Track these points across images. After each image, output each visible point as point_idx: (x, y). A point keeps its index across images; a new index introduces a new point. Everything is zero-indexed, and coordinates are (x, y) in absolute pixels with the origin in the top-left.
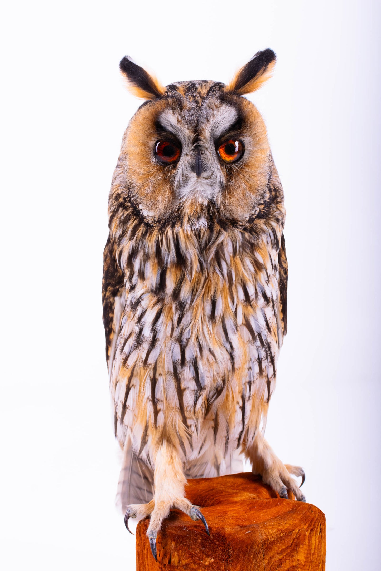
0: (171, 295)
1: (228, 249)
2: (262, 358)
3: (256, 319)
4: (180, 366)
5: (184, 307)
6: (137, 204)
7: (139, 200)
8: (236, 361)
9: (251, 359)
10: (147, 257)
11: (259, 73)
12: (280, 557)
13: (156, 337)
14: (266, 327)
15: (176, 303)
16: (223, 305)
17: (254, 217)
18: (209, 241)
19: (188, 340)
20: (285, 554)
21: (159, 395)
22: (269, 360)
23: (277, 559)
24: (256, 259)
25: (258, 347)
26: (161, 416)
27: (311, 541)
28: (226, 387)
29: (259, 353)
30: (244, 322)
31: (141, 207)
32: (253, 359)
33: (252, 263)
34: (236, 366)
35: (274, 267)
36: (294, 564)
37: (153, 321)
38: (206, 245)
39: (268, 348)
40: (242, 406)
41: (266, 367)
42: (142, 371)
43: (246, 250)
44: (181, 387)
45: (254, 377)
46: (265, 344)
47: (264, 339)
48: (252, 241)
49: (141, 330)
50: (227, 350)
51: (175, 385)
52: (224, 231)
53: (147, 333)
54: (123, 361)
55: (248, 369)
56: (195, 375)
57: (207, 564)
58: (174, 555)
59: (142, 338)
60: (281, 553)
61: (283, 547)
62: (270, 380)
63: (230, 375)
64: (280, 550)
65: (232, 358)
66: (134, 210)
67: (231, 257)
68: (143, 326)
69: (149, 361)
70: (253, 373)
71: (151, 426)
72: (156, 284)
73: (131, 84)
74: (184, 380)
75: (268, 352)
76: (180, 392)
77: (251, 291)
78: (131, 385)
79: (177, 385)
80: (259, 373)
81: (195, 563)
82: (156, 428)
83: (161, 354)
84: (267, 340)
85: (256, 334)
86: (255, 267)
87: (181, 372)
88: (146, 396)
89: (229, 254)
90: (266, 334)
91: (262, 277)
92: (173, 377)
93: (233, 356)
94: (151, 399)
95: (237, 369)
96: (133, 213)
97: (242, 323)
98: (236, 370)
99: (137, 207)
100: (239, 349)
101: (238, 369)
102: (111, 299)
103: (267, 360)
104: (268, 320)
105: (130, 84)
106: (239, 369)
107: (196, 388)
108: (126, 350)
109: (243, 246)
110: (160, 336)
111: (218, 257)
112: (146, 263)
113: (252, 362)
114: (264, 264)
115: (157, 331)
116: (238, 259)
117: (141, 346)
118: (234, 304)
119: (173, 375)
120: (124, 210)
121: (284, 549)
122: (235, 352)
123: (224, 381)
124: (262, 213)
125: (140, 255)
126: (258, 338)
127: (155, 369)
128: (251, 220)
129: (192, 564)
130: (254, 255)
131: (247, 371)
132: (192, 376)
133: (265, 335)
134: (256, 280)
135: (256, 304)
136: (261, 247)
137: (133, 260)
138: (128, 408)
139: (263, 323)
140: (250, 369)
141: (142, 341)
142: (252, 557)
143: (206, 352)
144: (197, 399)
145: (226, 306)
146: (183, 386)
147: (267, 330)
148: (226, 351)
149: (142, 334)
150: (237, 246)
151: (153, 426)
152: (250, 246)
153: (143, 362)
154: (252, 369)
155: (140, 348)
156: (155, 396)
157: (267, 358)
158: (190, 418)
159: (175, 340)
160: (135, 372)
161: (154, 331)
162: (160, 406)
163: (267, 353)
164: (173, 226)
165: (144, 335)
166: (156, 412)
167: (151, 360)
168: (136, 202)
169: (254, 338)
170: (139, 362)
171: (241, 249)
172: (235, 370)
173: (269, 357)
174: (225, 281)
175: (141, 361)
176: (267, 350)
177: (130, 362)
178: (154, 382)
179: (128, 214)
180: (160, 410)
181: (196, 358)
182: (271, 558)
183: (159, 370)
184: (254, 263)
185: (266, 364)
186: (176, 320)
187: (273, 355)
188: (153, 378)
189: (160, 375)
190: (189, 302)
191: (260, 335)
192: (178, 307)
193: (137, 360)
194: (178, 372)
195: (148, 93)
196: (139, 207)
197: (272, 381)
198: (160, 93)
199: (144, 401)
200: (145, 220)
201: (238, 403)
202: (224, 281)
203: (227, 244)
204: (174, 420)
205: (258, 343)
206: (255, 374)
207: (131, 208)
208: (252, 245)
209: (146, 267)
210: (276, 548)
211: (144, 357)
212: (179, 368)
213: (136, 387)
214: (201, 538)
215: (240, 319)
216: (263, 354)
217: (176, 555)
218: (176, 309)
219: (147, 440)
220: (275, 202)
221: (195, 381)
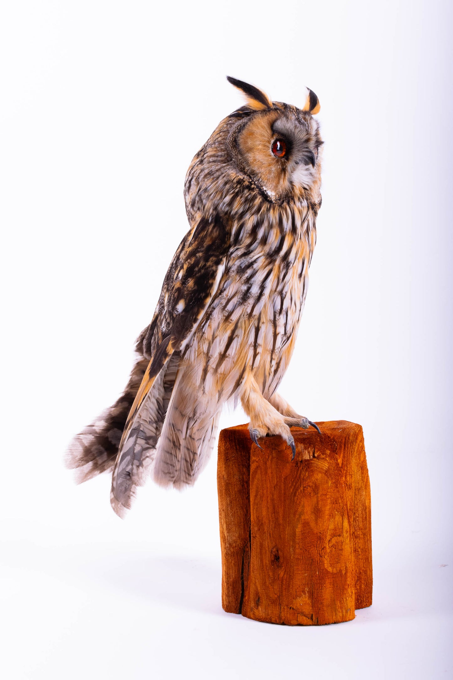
0: (282, 257)
4: (278, 315)
5: (289, 266)
6: (262, 186)
7: (262, 184)
10: (271, 227)
13: (263, 293)
15: (284, 263)
19: (286, 293)
21: (260, 341)
26: (258, 358)
28: (292, 334)
31: (265, 189)
37: (263, 279)
38: (304, 219)
42: (247, 322)
44: (277, 331)
49: (249, 288)
51: (273, 331)
53: (255, 290)
54: (225, 318)
57: (329, 454)
59: (249, 295)
66: (259, 190)
68: (251, 285)
69: (254, 313)
71: (248, 369)
72: (276, 247)
74: (279, 326)
76: (275, 335)
78: (234, 336)
79: (274, 330)
81: (323, 454)
82: (252, 369)
83: (265, 306)
87: (278, 320)
88: (249, 343)
92: (273, 324)
94: (253, 344)
96: (258, 193)
99: (262, 188)
102: (214, 268)
107: (283, 333)
108: (230, 307)
110: (267, 292)
111: (308, 229)
112: (270, 231)
115: (265, 288)
117: (247, 302)
119: (273, 322)
120: (250, 191)
125: (266, 224)
127: (259, 319)
129: (322, 455)
132: (284, 324)
137: (257, 230)
138: (227, 357)
141: (248, 298)
143: (293, 303)
144: (281, 342)
146: (278, 331)
148: (300, 304)
149: (250, 291)
151: (250, 368)
153: (248, 314)
155: (245, 304)
156: (257, 342)
158: (274, 359)
159: (278, 293)
160: (239, 324)
161: (262, 287)
162: (259, 350)
165: (251, 292)
166: (255, 355)
167: (256, 312)
168: (260, 184)
170: (244, 315)
175: (246, 314)
177: (234, 317)
178: (257, 330)
179: (255, 194)
180: (258, 353)
181: (288, 308)
183: (263, 319)
186: (281, 277)
188: (257, 327)
189: (263, 323)
190: (293, 262)
192: (285, 266)
193: (241, 315)
194: (276, 319)
196: (263, 189)
198: (270, 106)
199: (247, 346)
200: (269, 198)
202: (309, 247)
203: (310, 220)
204: (265, 362)
207: (257, 190)
209: (269, 234)
211: (249, 311)
212: (277, 317)
213: (239, 337)
214: (319, 438)
218: (283, 268)
219: (241, 382)
221: (285, 327)
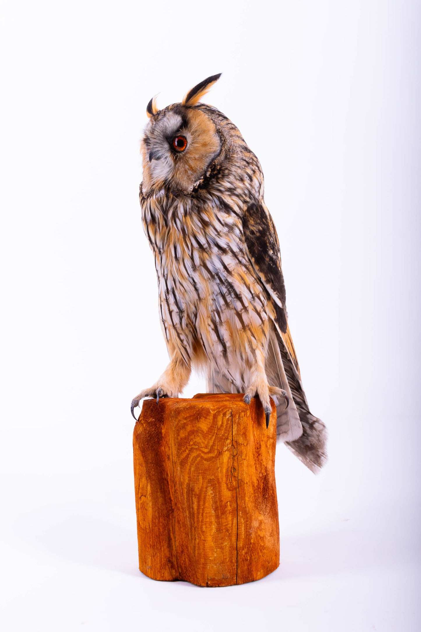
0: (155, 244)
1: (181, 211)
2: (224, 293)
3: (212, 263)
5: (161, 252)
8: (200, 292)
9: (213, 293)
12: (185, 421)
14: (224, 269)
16: (181, 250)
17: (196, 187)
18: (167, 206)
20: (188, 420)
22: (233, 296)
23: (182, 422)
24: (202, 218)
25: (218, 285)
26: (168, 332)
27: (217, 419)
28: (198, 312)
29: (220, 288)
30: (202, 264)
32: (216, 293)
33: (199, 221)
34: (201, 296)
36: (195, 429)
38: (166, 208)
39: (229, 286)
40: (214, 328)
41: (231, 301)
43: (194, 211)
45: (221, 307)
46: (225, 283)
47: (223, 279)
48: (199, 205)
50: (191, 283)
51: (168, 308)
52: (177, 199)
55: (212, 300)
56: (175, 301)
57: (149, 421)
60: (186, 419)
61: (188, 415)
62: (241, 313)
63: (198, 302)
64: (185, 416)
65: (196, 290)
67: (182, 216)
70: (219, 303)
74: (171, 304)
75: (230, 290)
76: (170, 313)
77: (203, 241)
80: (225, 305)
84: (227, 280)
85: (213, 274)
86: (203, 224)
87: (169, 300)
89: (181, 214)
90: (225, 275)
91: (211, 232)
92: (167, 303)
93: (197, 289)
95: (203, 299)
97: (200, 264)
98: (202, 299)
100: (201, 283)
101: (203, 298)
103: (231, 296)
104: (226, 265)
106: (205, 299)
107: (178, 311)
109: (192, 209)
110: (159, 274)
111: (175, 216)
113: (216, 295)
114: (209, 222)
116: (188, 218)
118: (189, 250)
119: (166, 301)
121: (188, 416)
122: (197, 285)
123: (196, 307)
124: (201, 185)
126: (216, 277)
128: (195, 190)
129: (143, 420)
130: (200, 215)
131: (211, 302)
132: (174, 302)
133: (224, 276)
134: (205, 235)
135: (211, 251)
136: (207, 210)
139: (219, 266)
140: (214, 300)
142: (170, 419)
143: (178, 284)
144: (181, 319)
145: (184, 251)
146: (171, 308)
147: (226, 272)
148: (192, 285)
150: (187, 208)
152: (197, 208)
154: (216, 300)
156: (163, 318)
157: (230, 293)
158: (181, 334)
159: (163, 275)
162: (166, 325)
163: (228, 290)
167: (160, 293)
169: (213, 277)
171: (190, 210)
172: (201, 299)
173: (233, 294)
174: (180, 232)
176: (229, 288)
180: (166, 327)
181: (173, 288)
182: (180, 421)
184: (200, 220)
185: (231, 299)
187: (238, 293)
191: (217, 274)
194: (167, 298)
197: (243, 315)
201: (210, 325)
202: (179, 232)
203: (180, 207)
205: (218, 281)
206: (221, 305)
208: (198, 207)
210: (182, 414)
212: (167, 296)
215: (197, 262)
216: (225, 290)
218: (159, 254)
220: (216, 177)
221: (177, 305)
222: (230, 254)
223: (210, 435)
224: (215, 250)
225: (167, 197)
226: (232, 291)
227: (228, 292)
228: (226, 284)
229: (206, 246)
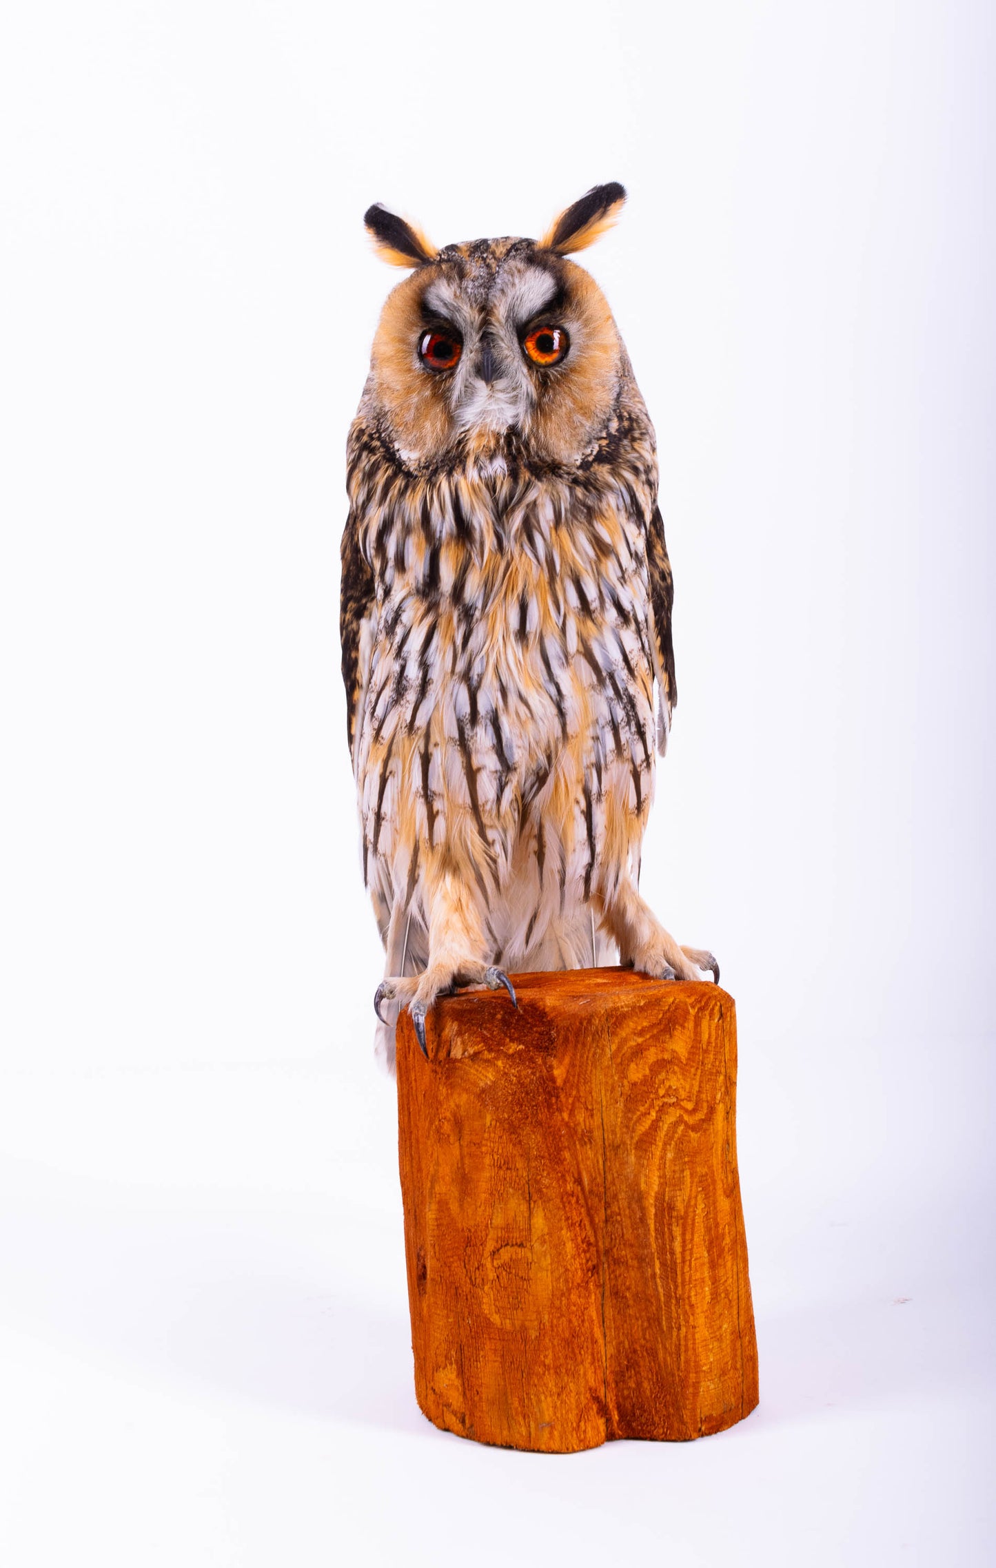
0: (450, 595)
1: (546, 515)
2: (619, 722)
3: (603, 646)
4: (468, 726)
5: (473, 616)
6: (392, 442)
7: (394, 435)
8: (569, 719)
9: (597, 721)
10: (407, 530)
11: (592, 219)
12: (640, 1040)
13: (428, 677)
14: (624, 664)
15: (459, 610)
16: (539, 611)
17: (590, 459)
18: (511, 498)
19: (481, 677)
20: (648, 1036)
21: (436, 784)
22: (634, 729)
23: (633, 1043)
24: (595, 533)
25: (609, 700)
26: (440, 823)
27: (701, 1027)
28: (553, 770)
29: (613, 710)
30: (582, 649)
31: (397, 446)
32: (602, 722)
33: (591, 542)
34: (570, 730)
35: (634, 555)
36: (667, 1056)
37: (422, 647)
38: (506, 505)
39: (630, 706)
40: (585, 810)
41: (628, 742)
42: (407, 743)
43: (579, 518)
44: (472, 763)
45: (605, 756)
46: (624, 697)
47: (620, 686)
48: (590, 502)
49: (403, 668)
50: (551, 697)
51: (463, 762)
52: (536, 481)
53: (413, 672)
54: (375, 732)
55: (593, 738)
56: (495, 741)
57: (511, 1051)
58: (456, 1043)
59: (404, 682)
60: (641, 1033)
61: (645, 1024)
62: (639, 769)
63: (560, 746)
64: (639, 1028)
65: (561, 713)
66: (385, 452)
67: (550, 528)
68: (405, 660)
69: (418, 723)
70: (604, 747)
71: (424, 846)
72: (424, 576)
73: (382, 244)
74: (477, 751)
75: (630, 713)
76: (472, 775)
77: (591, 593)
78: (387, 774)
79: (465, 761)
80: (615, 752)
81: (490, 1050)
82: (432, 847)
83: (436, 706)
84: (626, 689)
85: (604, 674)
86: (597, 549)
87: (472, 738)
88: (414, 789)
89: (547, 522)
90: (625, 678)
91: (610, 569)
92: (459, 748)
93: (564, 710)
94: (422, 793)
95: (572, 736)
96: (384, 457)
97: (578, 651)
98: (570, 737)
99: (392, 446)
100: (574, 698)
101: (574, 735)
102: (354, 625)
103: (630, 729)
104: (628, 652)
105: (379, 244)
106: (577, 736)
107: (499, 767)
108: (380, 711)
109: (573, 510)
110: (435, 674)
111: (528, 527)
112: (407, 540)
113: (601, 726)
114: (612, 545)
115: (428, 666)
116: (563, 531)
117: (404, 697)
118: (559, 613)
119: (458, 743)
120: (370, 455)
121: (646, 1027)
122: (565, 701)
123: (549, 758)
124: (604, 452)
125: (397, 527)
126: (608, 681)
127: (427, 736)
128: (585, 465)
129: (486, 1052)
130: (593, 526)
131: (590, 743)
132: (491, 745)
133: (623, 680)
134: (599, 575)
135: (603, 619)
136: (606, 515)
137: (385, 538)
138: (383, 819)
139: (616, 656)
140: (596, 739)
141: (405, 689)
142: (589, 1039)
143: (513, 699)
144: (501, 789)
145: (545, 615)
146: (476, 762)
147: (626, 671)
148: (550, 700)
149: (405, 675)
150: (561, 509)
151: (428, 845)
152: (585, 511)
153: (407, 726)
154: (601, 739)
155: (402, 702)
156: (429, 787)
157: (628, 723)
158: (491, 827)
159: (459, 677)
160: (394, 747)
161: (425, 666)
162: (438, 805)
163: (627, 714)
164: (450, 474)
165: (407, 676)
166: (432, 817)
167: (421, 722)
168: (389, 438)
169: (601, 681)
170: (401, 727)
171: (569, 515)
172: (568, 738)
173: (633, 723)
174: (542, 569)
175: (404, 725)
176: (629, 708)
177: (386, 732)
178: (426, 759)
179: (377, 460)
180: (438, 812)
181: (496, 710)
182: (623, 1041)
183: (435, 737)
184: (593, 541)
185: (628, 735)
186: (459, 641)
187: (642, 722)
188: (424, 754)
189: (436, 745)
190: (479, 605)
191: (611, 676)
192: (462, 617)
193: (397, 726)
194: (466, 737)
195: (408, 257)
196: (394, 447)
197: (642, 773)
198: (429, 256)
199: (411, 798)
200: (404, 466)
201: (578, 802)
202: (540, 568)
203: (543, 505)
204: (463, 832)
205: (610, 692)
206: (608, 752)
207: (381, 450)
208: (589, 509)
209: (406, 547)
210: (631, 1023)
211: (408, 718)
212: (468, 731)
213: (396, 775)
214: (501, 1012)
215: (573, 644)
216: (620, 714)
217: (459, 1043)
218: (459, 621)
219: (419, 876)
220: (629, 437)
221: (497, 753)
222: (633, 626)
223: (692, 1067)
224: (612, 614)
225: (514, 474)
226: (632, 718)
227: (626, 719)
228: (625, 700)
229: (595, 605)
